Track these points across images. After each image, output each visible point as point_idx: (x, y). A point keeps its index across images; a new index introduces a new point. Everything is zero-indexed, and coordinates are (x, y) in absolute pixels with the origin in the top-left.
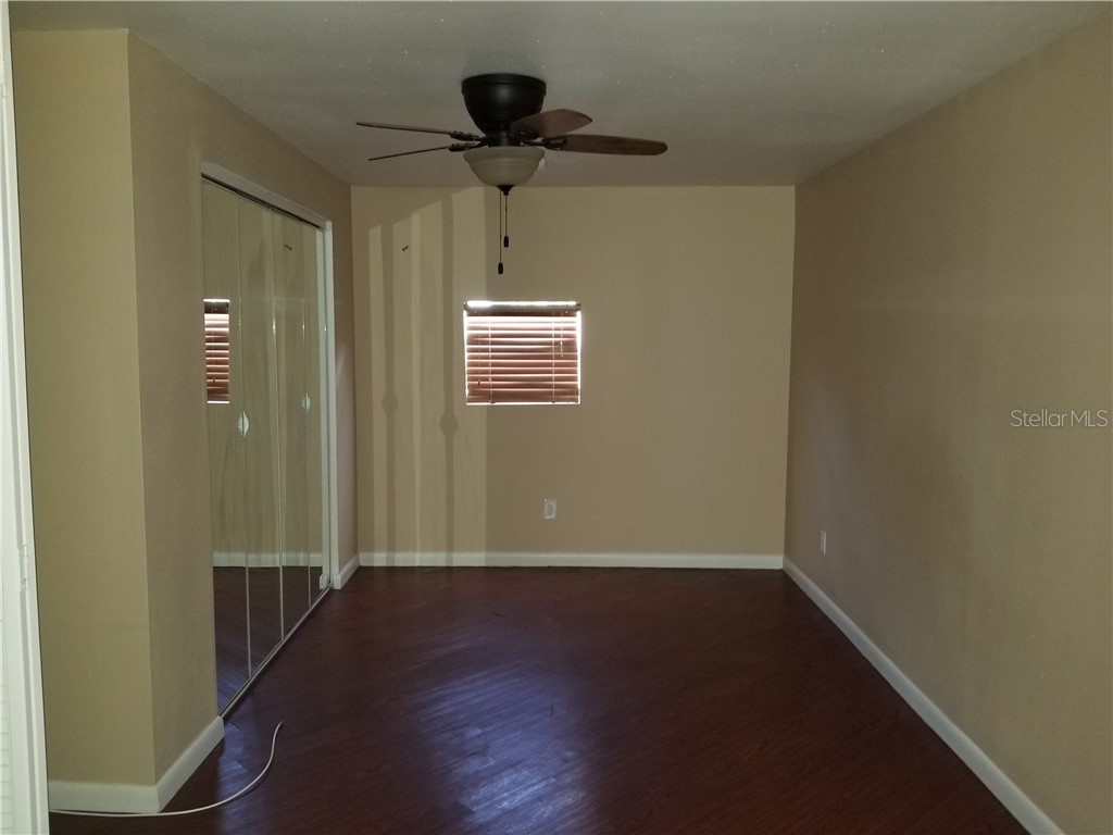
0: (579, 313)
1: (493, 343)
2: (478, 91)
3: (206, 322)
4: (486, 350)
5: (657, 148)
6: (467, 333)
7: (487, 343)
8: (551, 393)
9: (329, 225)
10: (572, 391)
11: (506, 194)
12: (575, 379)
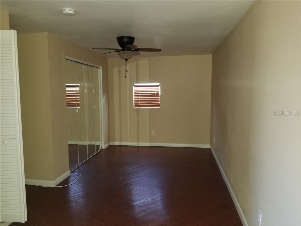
0: (160, 86)
1: (140, 94)
2: (120, 40)
3: (66, 89)
4: (138, 95)
5: (160, 50)
6: (134, 91)
7: (138, 94)
8: (153, 105)
9: (101, 67)
10: (158, 105)
11: (127, 61)
12: (159, 102)
